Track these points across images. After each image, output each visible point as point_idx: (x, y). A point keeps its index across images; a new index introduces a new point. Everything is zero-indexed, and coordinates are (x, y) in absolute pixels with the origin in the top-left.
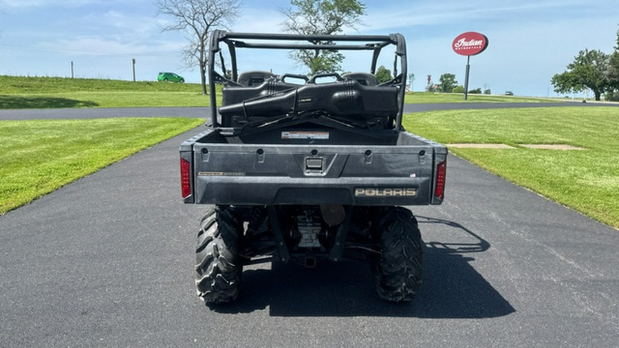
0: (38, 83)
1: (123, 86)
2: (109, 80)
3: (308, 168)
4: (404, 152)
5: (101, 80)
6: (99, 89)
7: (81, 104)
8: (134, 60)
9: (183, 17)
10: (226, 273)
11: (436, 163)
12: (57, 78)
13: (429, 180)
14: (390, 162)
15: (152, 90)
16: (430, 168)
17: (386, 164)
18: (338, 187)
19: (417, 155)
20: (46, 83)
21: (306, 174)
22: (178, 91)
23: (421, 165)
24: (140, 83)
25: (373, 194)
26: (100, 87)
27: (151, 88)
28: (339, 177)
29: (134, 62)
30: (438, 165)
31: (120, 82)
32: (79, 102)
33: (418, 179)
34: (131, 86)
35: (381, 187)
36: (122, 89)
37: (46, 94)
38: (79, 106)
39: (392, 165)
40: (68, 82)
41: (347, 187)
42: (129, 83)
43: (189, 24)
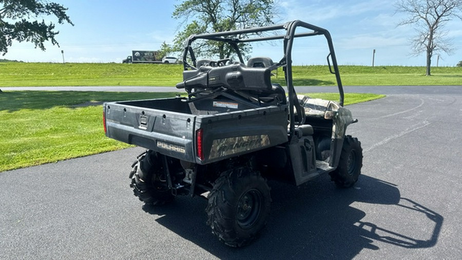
0: (306, 70)
1: (363, 70)
2: (354, 66)
3: (142, 123)
4: (180, 118)
5: (348, 66)
6: (345, 72)
7: (323, 83)
8: (374, 50)
9: (418, 12)
10: (139, 184)
11: (196, 130)
12: (319, 66)
13: (191, 143)
14: (174, 125)
15: (385, 73)
16: (192, 132)
17: (172, 126)
18: (149, 138)
19: (186, 122)
20: (311, 70)
21: (140, 127)
22: (408, 73)
23: (187, 130)
24: (377, 67)
25: (165, 147)
26: (345, 71)
27: (385, 71)
28: (152, 131)
29: (374, 52)
30: (196, 131)
31: (362, 67)
32: (322, 81)
33: (186, 140)
34: (369, 70)
35: (169, 143)
36: (362, 72)
37: (308, 77)
38: (321, 85)
39: (174, 127)
40: (325, 67)
41: (153, 139)
42: (368, 68)
43: (422, 17)
